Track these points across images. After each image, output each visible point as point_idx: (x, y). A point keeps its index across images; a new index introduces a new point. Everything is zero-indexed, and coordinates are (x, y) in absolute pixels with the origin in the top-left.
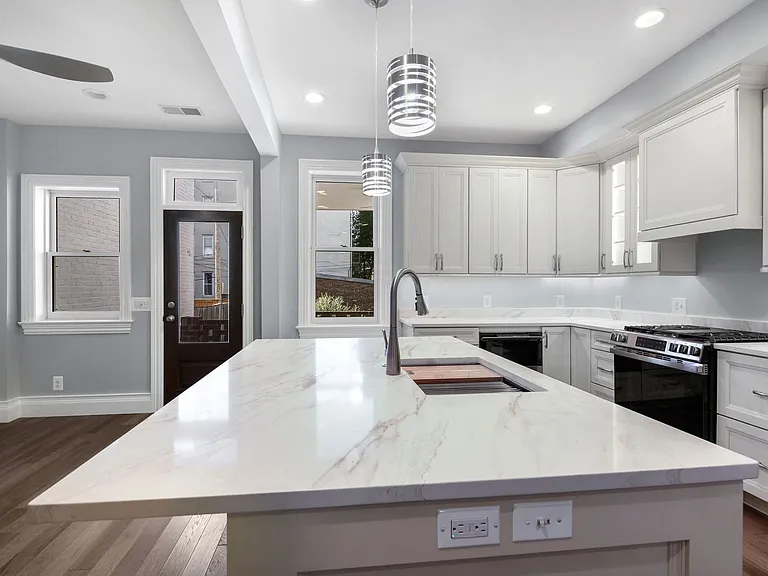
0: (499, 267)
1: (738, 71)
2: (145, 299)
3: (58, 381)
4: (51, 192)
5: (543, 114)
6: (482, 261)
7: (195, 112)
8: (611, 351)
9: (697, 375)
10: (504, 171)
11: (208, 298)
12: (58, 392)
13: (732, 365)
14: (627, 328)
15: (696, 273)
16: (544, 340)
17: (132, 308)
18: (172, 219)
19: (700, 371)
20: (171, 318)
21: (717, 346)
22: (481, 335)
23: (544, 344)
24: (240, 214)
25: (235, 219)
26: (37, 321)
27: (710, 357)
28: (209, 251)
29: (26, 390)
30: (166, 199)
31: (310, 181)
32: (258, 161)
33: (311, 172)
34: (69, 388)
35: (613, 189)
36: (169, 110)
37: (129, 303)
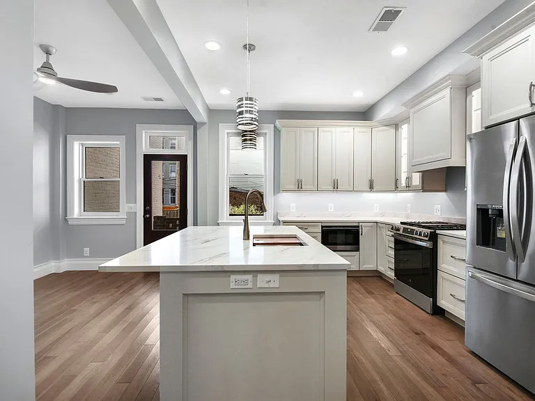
0: (336, 187)
1: (450, 79)
2: (133, 205)
3: (87, 250)
4: (82, 145)
5: (358, 97)
6: (326, 183)
7: (161, 100)
8: (392, 236)
9: (426, 248)
10: (339, 129)
11: (172, 205)
12: (87, 257)
13: (444, 242)
14: (402, 223)
15: (445, 191)
16: (360, 230)
17: (126, 210)
18: (148, 159)
19: (428, 246)
20: (148, 216)
21: (438, 232)
22: (322, 227)
23: (360, 233)
24: (185, 156)
25: (183, 159)
26: (76, 217)
27: (434, 238)
28: (173, 175)
29: (70, 256)
30: (145, 148)
31: (226, 136)
32: (195, 126)
33: (226, 131)
34: (93, 255)
35: (403, 140)
36: (146, 99)
37: (125, 207)
